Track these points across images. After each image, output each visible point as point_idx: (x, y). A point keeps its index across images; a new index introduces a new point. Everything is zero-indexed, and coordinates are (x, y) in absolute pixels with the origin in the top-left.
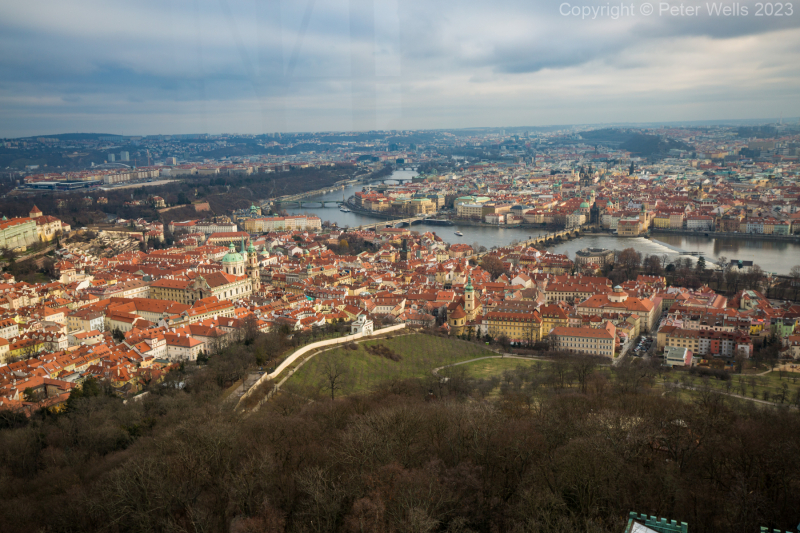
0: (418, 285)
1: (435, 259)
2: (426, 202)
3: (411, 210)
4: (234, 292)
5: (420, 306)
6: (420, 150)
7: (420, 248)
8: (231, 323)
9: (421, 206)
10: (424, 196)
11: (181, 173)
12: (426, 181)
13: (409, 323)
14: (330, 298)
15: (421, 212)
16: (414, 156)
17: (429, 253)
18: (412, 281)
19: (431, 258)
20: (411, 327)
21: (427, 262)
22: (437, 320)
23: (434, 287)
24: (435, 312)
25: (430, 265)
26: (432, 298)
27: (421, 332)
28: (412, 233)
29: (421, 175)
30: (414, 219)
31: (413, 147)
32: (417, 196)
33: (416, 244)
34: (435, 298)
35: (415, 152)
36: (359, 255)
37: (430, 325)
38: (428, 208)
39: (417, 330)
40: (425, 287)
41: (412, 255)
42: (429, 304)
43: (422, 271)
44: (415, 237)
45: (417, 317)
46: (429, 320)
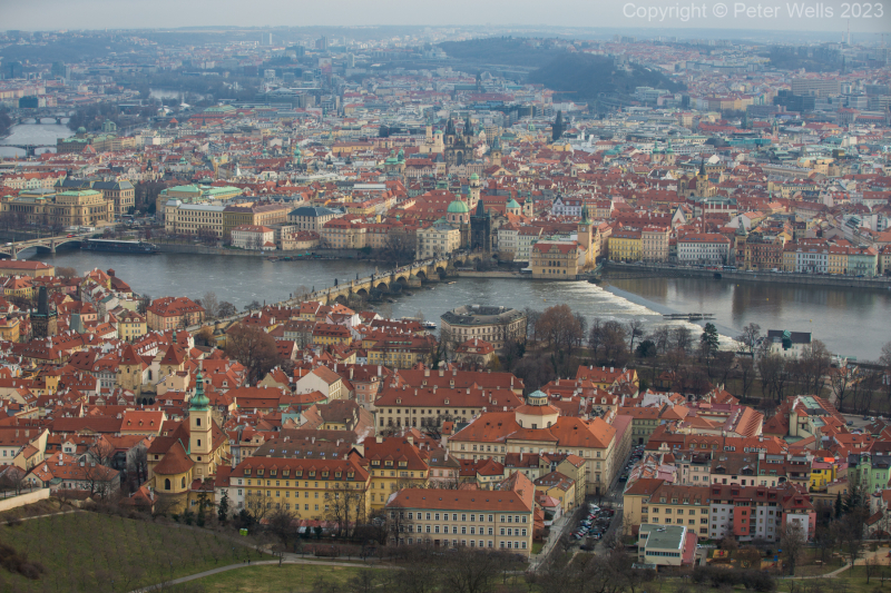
0: (74, 395)
1: (114, 335)
2: (91, 197)
3: (54, 218)
5: (82, 447)
6: (77, 77)
7: (78, 307)
9: (78, 208)
10: (86, 185)
12: (90, 149)
13: (56, 488)
15: (78, 222)
16: (62, 90)
17: (102, 319)
18: (61, 386)
19: (106, 330)
20: (62, 497)
21: (97, 340)
22: (123, 479)
23: (114, 400)
24: (117, 460)
25: (105, 347)
26: (110, 424)
27: (88, 507)
28: (59, 271)
29: (80, 134)
30: (62, 240)
31: (58, 70)
32: (70, 185)
33: (68, 299)
34: (117, 426)
35: (65, 81)
37: (108, 491)
38: (97, 214)
39: (78, 503)
40: (92, 400)
41: (62, 326)
42: (104, 442)
43: (84, 362)
44: (67, 282)
45: (77, 472)
46: (104, 480)
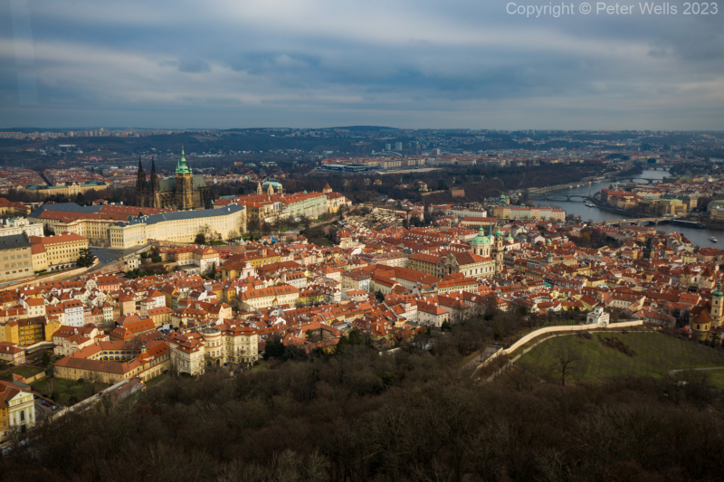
0: (659, 284)
1: (680, 261)
2: (676, 202)
3: (659, 210)
4: (479, 271)
5: (660, 306)
6: (675, 151)
7: (665, 248)
8: (474, 299)
9: (670, 206)
10: (674, 197)
11: (443, 163)
12: (678, 182)
13: (647, 321)
14: (568, 286)
15: (669, 212)
16: (667, 156)
17: (675, 254)
18: (653, 279)
19: (677, 259)
20: (649, 325)
21: (672, 262)
22: (677, 322)
23: (677, 288)
24: (676, 313)
25: (675, 266)
26: (674, 298)
27: (660, 331)
28: (658, 232)
29: (674, 175)
30: (661, 219)
31: (666, 148)
32: (667, 197)
33: (661, 244)
34: (678, 299)
35: (669, 153)
36: (601, 249)
37: (670, 326)
38: (678, 209)
39: (655, 328)
40: (667, 287)
41: (657, 254)
42: (670, 305)
43: (666, 271)
44: (661, 237)
45: (655, 316)
46: (669, 321)
